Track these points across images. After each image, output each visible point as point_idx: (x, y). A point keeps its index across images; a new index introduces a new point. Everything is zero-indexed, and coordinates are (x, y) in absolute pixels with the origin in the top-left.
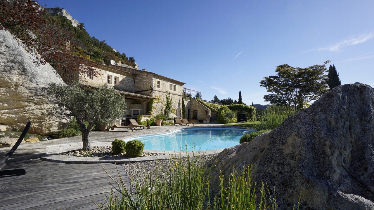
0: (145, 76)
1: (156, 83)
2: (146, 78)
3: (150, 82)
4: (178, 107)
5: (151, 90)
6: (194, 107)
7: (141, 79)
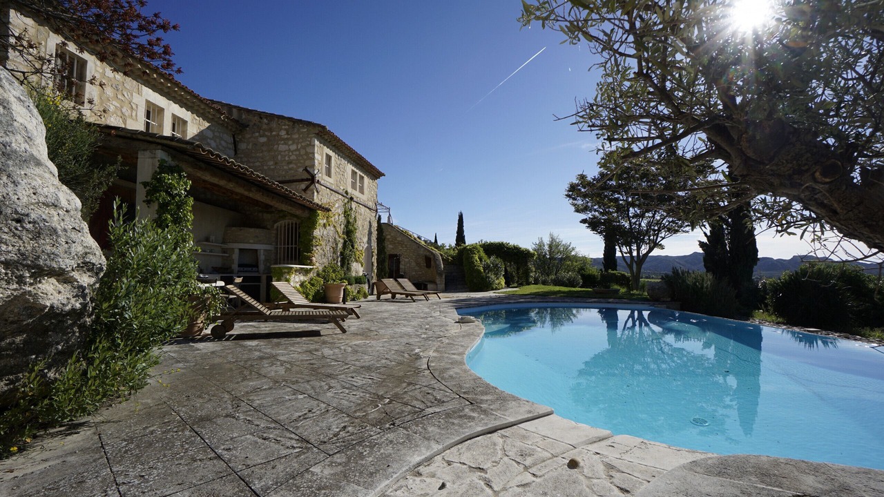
0: (283, 133)
1: (322, 159)
2: (287, 139)
3: (303, 152)
4: (368, 243)
5: (307, 180)
6: (391, 246)
7: (263, 140)
